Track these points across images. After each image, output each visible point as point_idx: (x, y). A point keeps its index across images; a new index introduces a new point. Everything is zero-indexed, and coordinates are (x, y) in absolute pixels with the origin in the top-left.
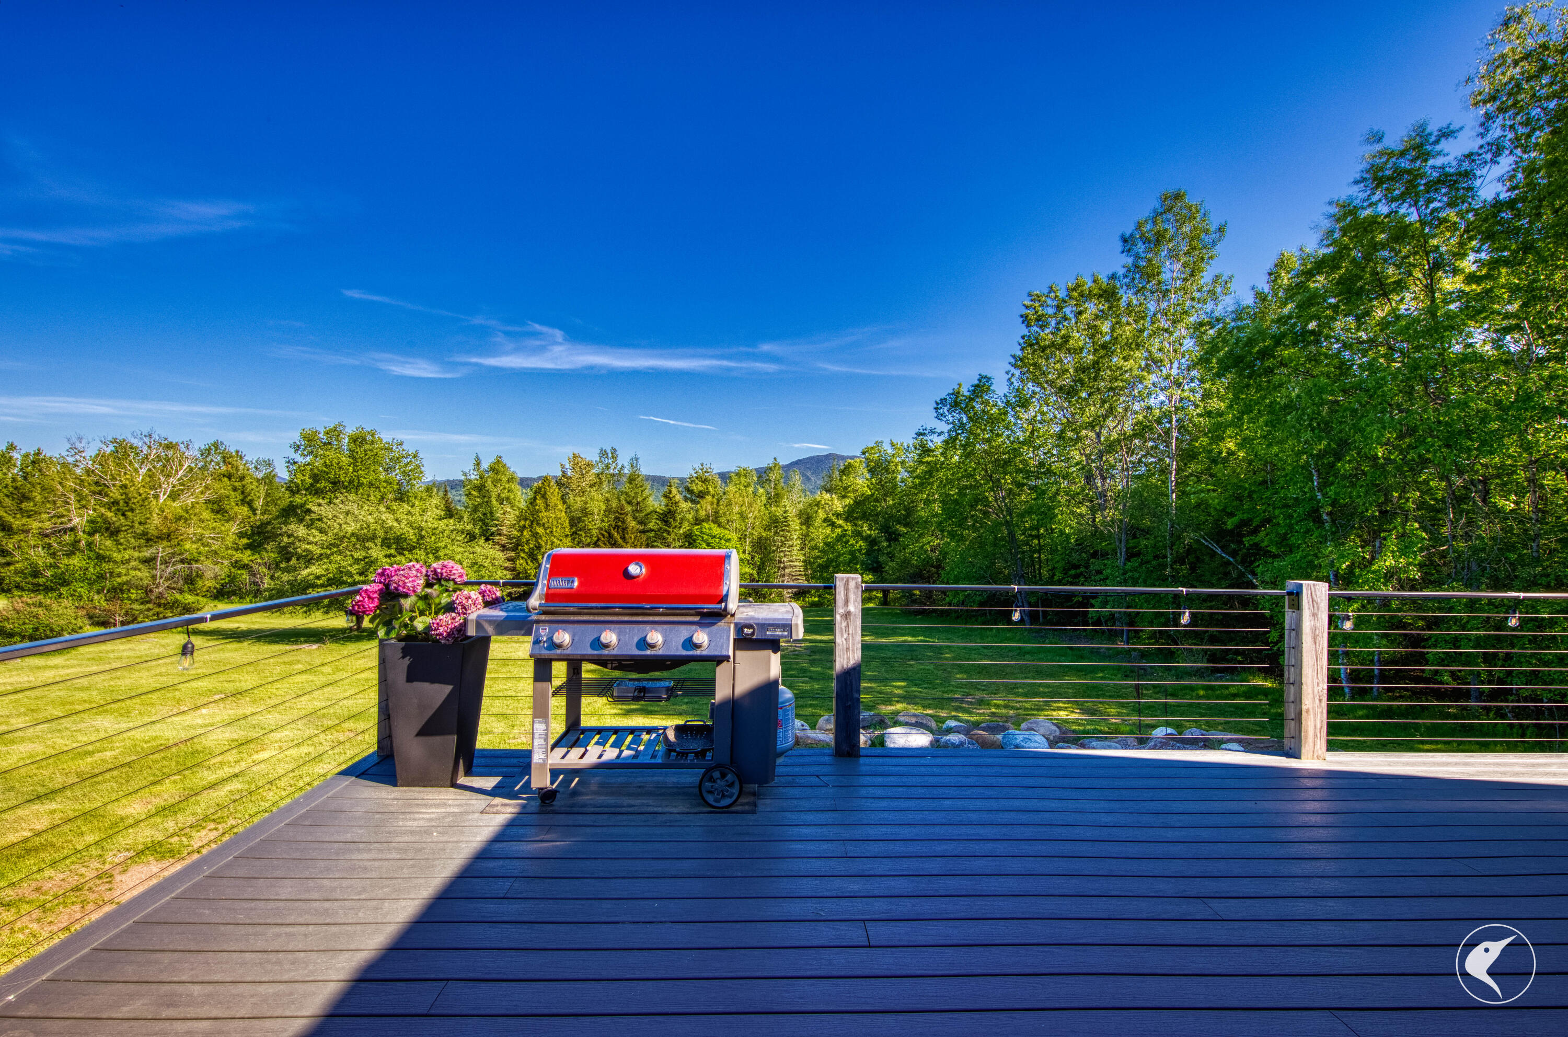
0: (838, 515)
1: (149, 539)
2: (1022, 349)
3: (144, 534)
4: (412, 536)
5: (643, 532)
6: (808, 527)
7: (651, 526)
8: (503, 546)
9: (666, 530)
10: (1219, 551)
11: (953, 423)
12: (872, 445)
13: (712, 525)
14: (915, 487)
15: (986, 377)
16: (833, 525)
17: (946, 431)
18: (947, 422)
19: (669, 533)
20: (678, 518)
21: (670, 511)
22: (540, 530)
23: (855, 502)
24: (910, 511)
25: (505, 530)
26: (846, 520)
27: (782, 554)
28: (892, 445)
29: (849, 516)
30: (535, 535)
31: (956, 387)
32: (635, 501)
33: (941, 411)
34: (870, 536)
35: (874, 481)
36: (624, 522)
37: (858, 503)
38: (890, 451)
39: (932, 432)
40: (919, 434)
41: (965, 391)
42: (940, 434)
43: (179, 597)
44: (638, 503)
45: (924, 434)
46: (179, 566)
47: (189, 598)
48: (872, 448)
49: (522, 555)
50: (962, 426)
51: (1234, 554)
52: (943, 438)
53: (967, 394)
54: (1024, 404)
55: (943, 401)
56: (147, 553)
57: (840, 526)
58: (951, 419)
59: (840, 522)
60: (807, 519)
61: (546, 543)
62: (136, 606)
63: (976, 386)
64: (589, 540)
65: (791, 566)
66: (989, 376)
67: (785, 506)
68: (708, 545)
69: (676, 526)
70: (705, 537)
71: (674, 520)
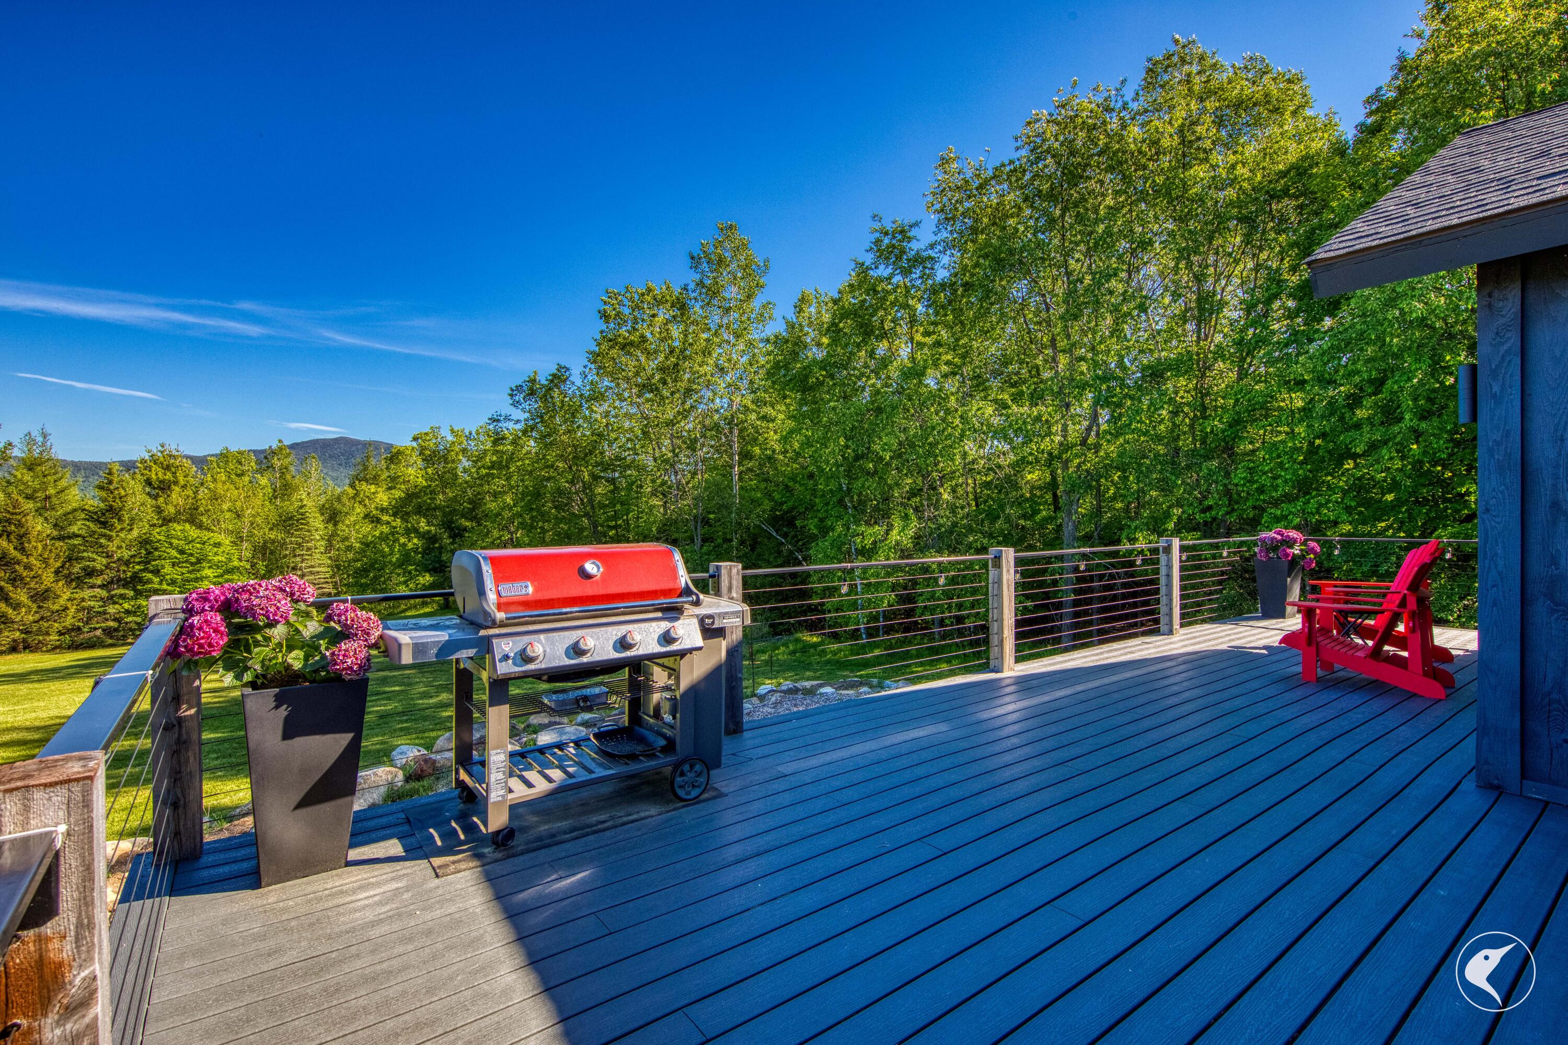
0: (383, 510)
2: (599, 344)
5: (61, 538)
6: (335, 525)
7: (74, 529)
9: (104, 535)
10: (774, 534)
11: (530, 412)
12: (428, 430)
13: (187, 526)
14: (481, 478)
15: (565, 368)
16: (375, 522)
17: (522, 419)
18: (524, 410)
19: (110, 538)
20: (126, 517)
21: (110, 509)
23: (406, 494)
24: (476, 503)
26: (396, 515)
27: (298, 559)
28: (452, 431)
29: (398, 510)
31: (532, 375)
32: (41, 496)
33: (517, 399)
34: (429, 532)
35: (430, 471)
37: (410, 496)
38: (450, 438)
39: (507, 418)
40: (493, 420)
41: (543, 380)
42: (518, 421)
44: (48, 498)
45: (498, 421)
48: (426, 434)
50: (540, 415)
51: (785, 536)
52: (518, 426)
53: (544, 382)
54: (599, 397)
55: (519, 388)
58: (527, 408)
59: (385, 518)
60: (333, 516)
63: (554, 375)
65: (311, 573)
66: (568, 367)
67: (300, 500)
68: (182, 552)
69: (122, 529)
70: (175, 542)
71: (119, 520)
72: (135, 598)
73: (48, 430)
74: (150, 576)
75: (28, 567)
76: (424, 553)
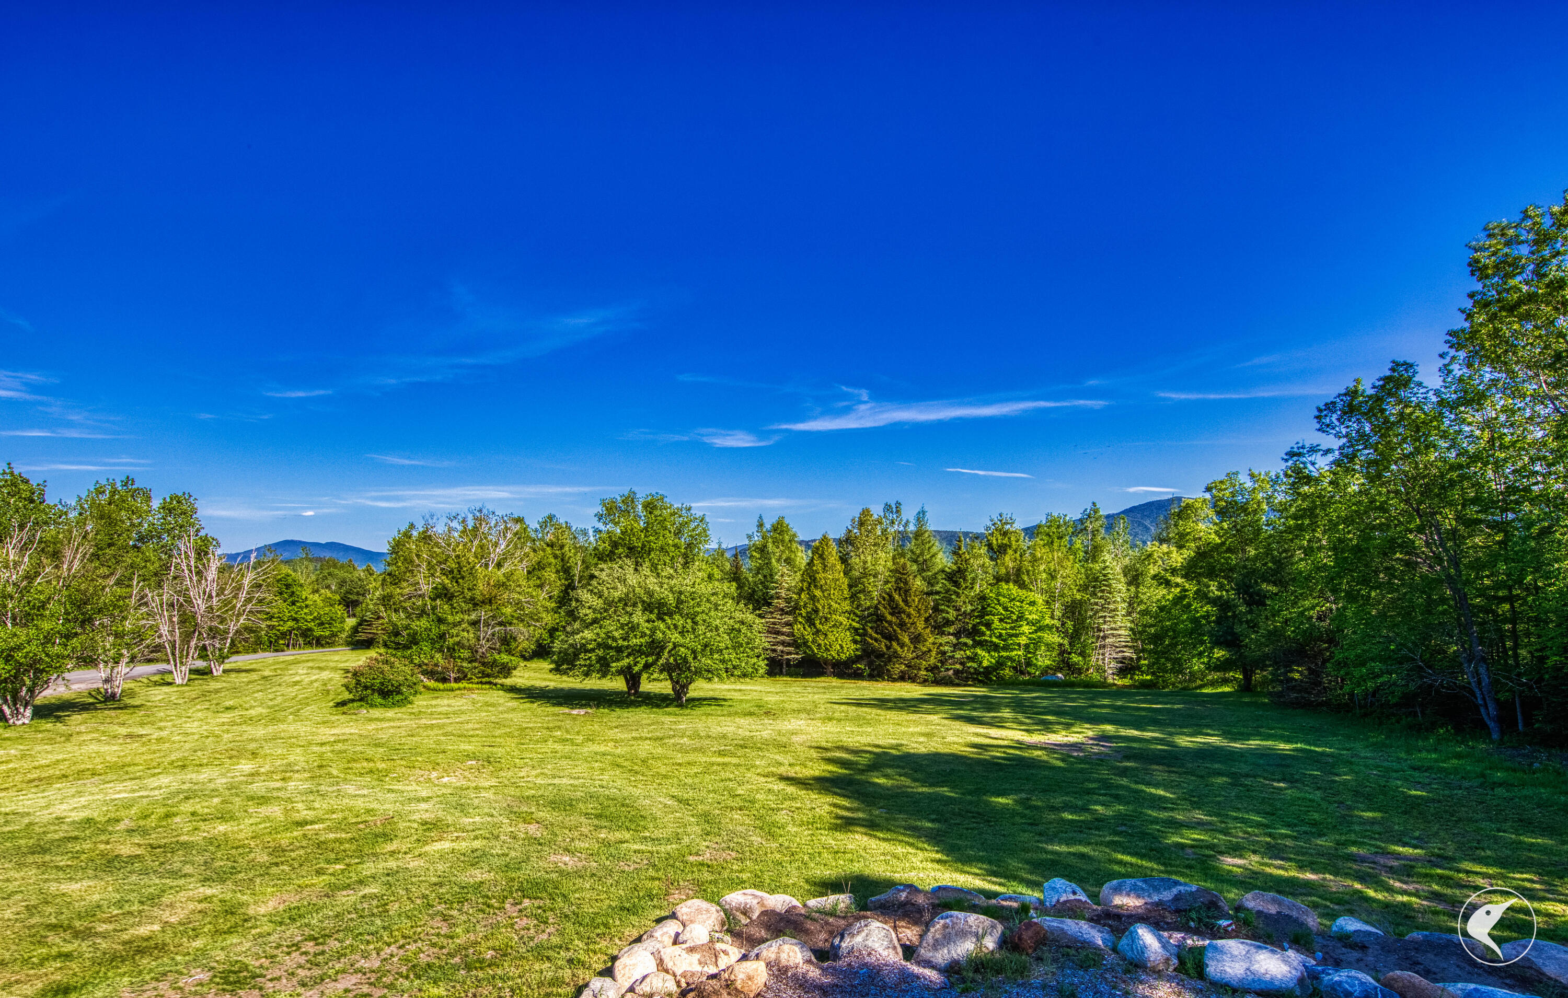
0: (1174, 571)
1: (475, 604)
2: (1469, 316)
3: (472, 599)
4: (671, 600)
5: (929, 594)
6: (1137, 587)
7: (937, 588)
8: (782, 610)
9: (955, 592)
11: (1346, 436)
12: (1223, 477)
13: (1011, 585)
14: (1289, 530)
15: (1405, 363)
16: (1168, 583)
17: (1336, 447)
18: (1338, 436)
19: (958, 595)
20: (969, 577)
21: (960, 570)
22: (818, 593)
23: (1197, 553)
25: (783, 593)
26: (1186, 576)
27: (1101, 621)
28: (1252, 476)
29: (1190, 570)
30: (813, 598)
31: (1351, 385)
32: (921, 559)
33: (1327, 421)
34: (1221, 597)
35: (1225, 525)
36: (906, 583)
37: (1201, 555)
38: (1249, 484)
39: (1313, 450)
40: (1291, 454)
41: (1367, 387)
42: (1327, 452)
43: (497, 657)
44: (925, 561)
45: (1299, 455)
46: (497, 629)
47: (505, 658)
48: (1221, 482)
49: (800, 619)
50: (1362, 436)
52: (1330, 458)
53: (1370, 392)
54: (1476, 399)
55: (1330, 407)
56: (473, 617)
57: (1177, 585)
58: (1344, 431)
59: (1178, 580)
60: (1134, 578)
61: (823, 607)
62: (465, 664)
63: (1387, 379)
64: (868, 604)
65: (1113, 635)
66: (1409, 361)
67: (1104, 561)
68: (1006, 609)
69: (966, 587)
70: (1002, 599)
71: (964, 580)
72: (974, 646)
73: (926, 509)
74: (983, 628)
75: (909, 616)
76: (1218, 622)
